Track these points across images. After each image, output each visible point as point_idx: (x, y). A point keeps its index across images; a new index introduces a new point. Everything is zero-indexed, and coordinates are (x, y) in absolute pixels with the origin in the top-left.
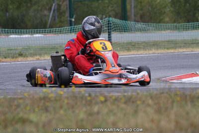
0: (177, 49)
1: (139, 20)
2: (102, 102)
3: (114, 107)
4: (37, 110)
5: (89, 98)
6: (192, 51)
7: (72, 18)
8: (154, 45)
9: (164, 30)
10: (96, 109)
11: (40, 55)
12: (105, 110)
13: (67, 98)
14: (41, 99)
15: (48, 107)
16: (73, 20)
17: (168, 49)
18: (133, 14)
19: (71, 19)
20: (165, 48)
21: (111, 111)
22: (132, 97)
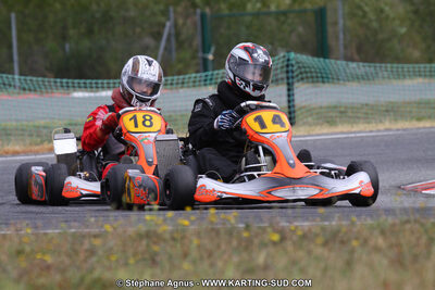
1: (356, 57)
2: (274, 244)
3: (301, 254)
4: (132, 261)
5: (245, 234)
7: (208, 52)
8: (387, 111)
9: (410, 79)
10: (261, 259)
12: (281, 262)
13: (198, 235)
14: (140, 236)
15: (156, 254)
16: (210, 57)
17: (419, 119)
18: (341, 42)
19: (206, 55)
20: (412, 118)
21: (294, 263)
22: (339, 231)
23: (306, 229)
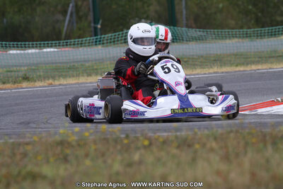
0: (249, 66)
1: (194, 26)
2: (145, 147)
3: (163, 154)
4: (52, 160)
5: (126, 141)
6: (270, 69)
7: (98, 23)
8: (215, 60)
9: (230, 39)
10: (136, 157)
11: (54, 78)
12: (150, 159)
13: (95, 142)
14: (57, 144)
15: (67, 155)
16: (99, 26)
18: (184, 16)
19: (96, 26)
20: (231, 65)
21: (159, 160)
22: (187, 139)
23: (165, 137)
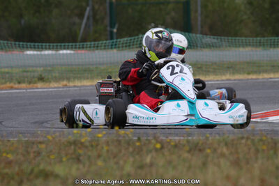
0: (261, 74)
1: (208, 32)
3: (174, 157)
4: (64, 159)
5: (138, 144)
7: (114, 27)
8: (228, 68)
9: (243, 47)
10: (148, 160)
11: (68, 79)
12: (161, 161)
13: (107, 143)
14: (70, 143)
15: (80, 155)
16: (115, 30)
17: (249, 74)
18: (199, 23)
19: (112, 29)
20: (244, 72)
21: (170, 162)
22: (198, 143)
23: (177, 141)
